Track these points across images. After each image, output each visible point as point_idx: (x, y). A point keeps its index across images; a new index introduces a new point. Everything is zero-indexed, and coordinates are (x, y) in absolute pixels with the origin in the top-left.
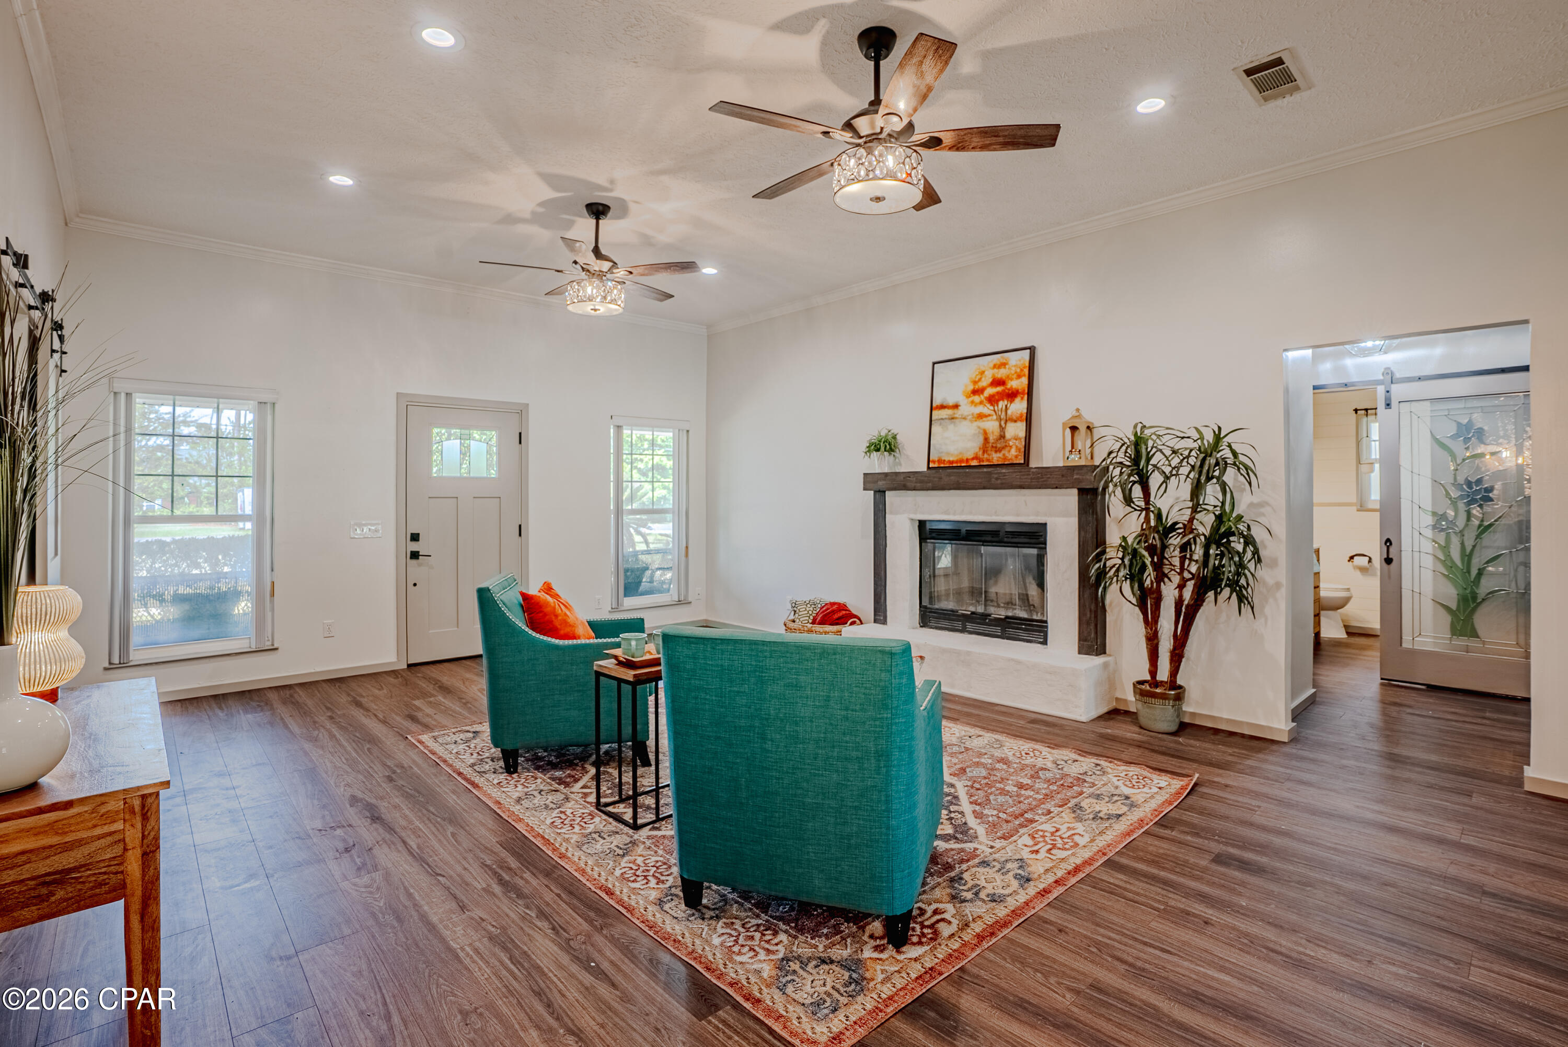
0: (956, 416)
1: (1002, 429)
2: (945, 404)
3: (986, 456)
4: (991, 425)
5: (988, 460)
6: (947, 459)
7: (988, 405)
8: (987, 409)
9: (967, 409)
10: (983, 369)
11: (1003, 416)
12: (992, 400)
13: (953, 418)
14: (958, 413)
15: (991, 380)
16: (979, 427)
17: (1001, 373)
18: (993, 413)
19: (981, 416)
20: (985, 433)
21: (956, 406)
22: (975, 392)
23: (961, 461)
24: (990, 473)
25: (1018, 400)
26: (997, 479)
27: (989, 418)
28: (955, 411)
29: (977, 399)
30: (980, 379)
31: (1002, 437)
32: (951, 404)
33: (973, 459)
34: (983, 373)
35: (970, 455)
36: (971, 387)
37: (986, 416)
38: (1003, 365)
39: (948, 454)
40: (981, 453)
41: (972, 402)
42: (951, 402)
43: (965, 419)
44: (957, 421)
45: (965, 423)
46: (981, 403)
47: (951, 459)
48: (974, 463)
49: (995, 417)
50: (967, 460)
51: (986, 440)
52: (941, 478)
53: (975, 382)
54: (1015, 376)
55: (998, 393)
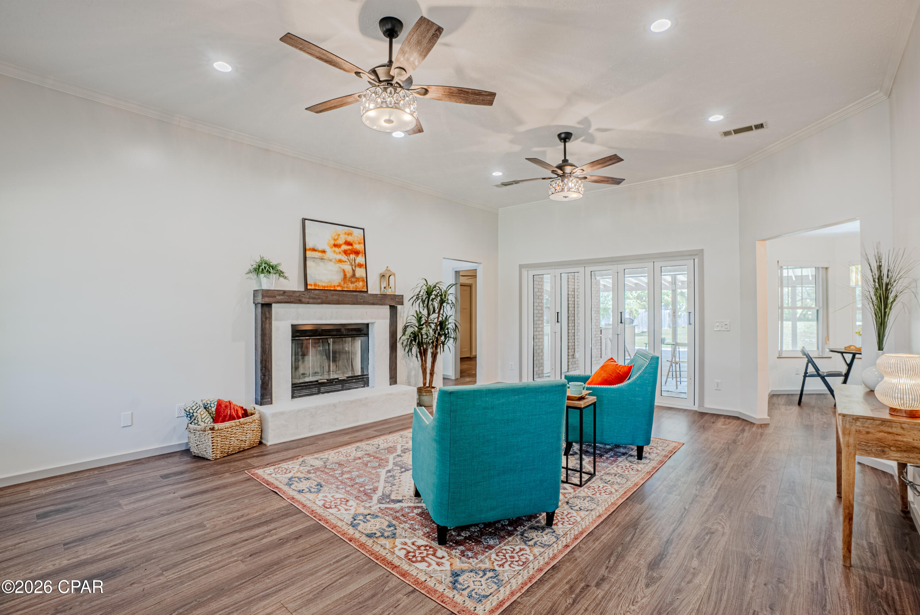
0: (325, 258)
1: (354, 271)
2: (316, 248)
3: (345, 285)
4: (348, 268)
5: (347, 288)
6: (320, 284)
7: (345, 255)
8: (344, 257)
9: (331, 254)
10: (339, 233)
11: (353, 263)
12: (346, 252)
13: (322, 259)
14: (326, 256)
15: (344, 241)
16: (340, 267)
17: (350, 239)
18: (347, 260)
19: (340, 261)
20: (344, 271)
21: (324, 252)
22: (335, 245)
23: (331, 287)
24: (357, 295)
25: (360, 256)
26: (361, 299)
27: (346, 263)
28: (324, 254)
29: (337, 249)
30: (338, 239)
31: (354, 275)
32: (320, 249)
33: (338, 286)
34: (339, 235)
35: (336, 284)
36: (332, 242)
37: (344, 262)
38: (350, 234)
39: (321, 281)
40: (342, 283)
41: (334, 251)
42: (320, 248)
43: (331, 260)
44: (326, 261)
45: (331, 263)
46: (340, 253)
47: (324, 285)
48: (339, 289)
49: (349, 263)
50: (334, 286)
51: (345, 275)
52: (327, 297)
53: (335, 240)
54: (357, 242)
55: (349, 249)
